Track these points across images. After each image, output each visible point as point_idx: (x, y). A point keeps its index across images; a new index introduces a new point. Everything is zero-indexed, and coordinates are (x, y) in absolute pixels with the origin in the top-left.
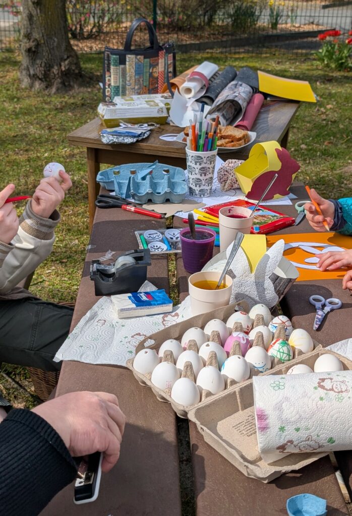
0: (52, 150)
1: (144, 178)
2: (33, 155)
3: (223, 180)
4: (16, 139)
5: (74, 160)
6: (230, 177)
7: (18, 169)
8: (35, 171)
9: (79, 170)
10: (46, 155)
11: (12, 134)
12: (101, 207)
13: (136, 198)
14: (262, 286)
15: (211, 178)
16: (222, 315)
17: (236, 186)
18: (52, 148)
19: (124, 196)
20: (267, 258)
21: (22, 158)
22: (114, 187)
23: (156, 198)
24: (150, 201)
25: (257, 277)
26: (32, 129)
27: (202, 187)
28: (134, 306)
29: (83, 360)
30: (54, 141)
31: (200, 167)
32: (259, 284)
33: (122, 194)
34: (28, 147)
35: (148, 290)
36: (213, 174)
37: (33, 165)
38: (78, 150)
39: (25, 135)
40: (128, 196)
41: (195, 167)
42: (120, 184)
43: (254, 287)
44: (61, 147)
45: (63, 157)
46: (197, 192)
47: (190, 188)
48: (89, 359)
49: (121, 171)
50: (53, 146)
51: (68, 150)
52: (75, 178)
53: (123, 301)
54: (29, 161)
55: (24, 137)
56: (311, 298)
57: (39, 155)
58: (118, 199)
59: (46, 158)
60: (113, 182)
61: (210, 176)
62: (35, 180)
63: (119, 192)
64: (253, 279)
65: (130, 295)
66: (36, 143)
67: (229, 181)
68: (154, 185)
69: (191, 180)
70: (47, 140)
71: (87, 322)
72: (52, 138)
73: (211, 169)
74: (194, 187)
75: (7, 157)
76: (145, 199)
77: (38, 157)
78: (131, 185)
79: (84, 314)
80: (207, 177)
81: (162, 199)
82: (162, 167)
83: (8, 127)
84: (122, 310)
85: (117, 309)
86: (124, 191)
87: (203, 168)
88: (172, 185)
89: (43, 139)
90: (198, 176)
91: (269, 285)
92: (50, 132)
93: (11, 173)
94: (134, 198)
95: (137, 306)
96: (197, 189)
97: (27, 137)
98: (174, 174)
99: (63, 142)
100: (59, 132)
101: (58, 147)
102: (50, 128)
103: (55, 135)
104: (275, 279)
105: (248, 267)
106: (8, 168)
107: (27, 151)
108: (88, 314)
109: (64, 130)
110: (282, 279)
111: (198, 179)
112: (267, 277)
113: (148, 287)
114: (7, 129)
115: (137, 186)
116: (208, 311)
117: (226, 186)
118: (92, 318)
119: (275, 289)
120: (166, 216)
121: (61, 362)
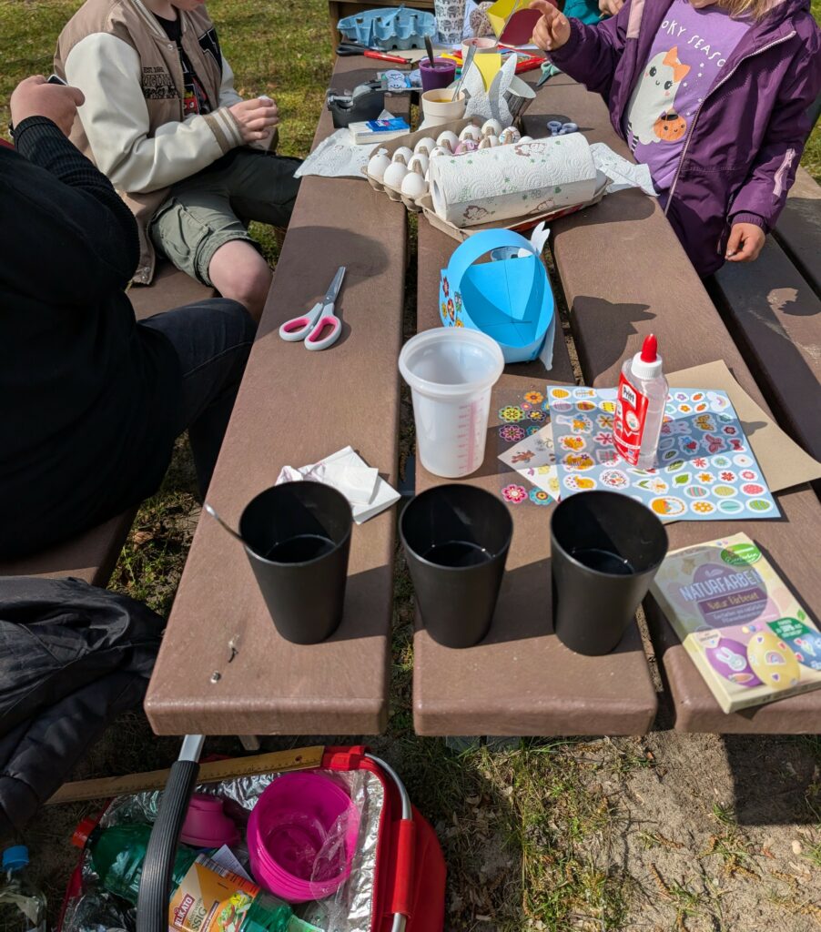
0: (294, 31)
1: (388, 24)
2: (272, 37)
3: (475, 25)
4: (251, 20)
5: (321, 42)
6: (483, 21)
7: (255, 53)
8: (276, 55)
9: (327, 52)
10: (288, 37)
11: (248, 14)
12: (341, 55)
13: (380, 43)
14: (497, 105)
15: (462, 20)
16: (455, 128)
17: (489, 31)
18: (295, 29)
19: (367, 44)
20: (501, 73)
21: (260, 41)
22: (356, 35)
23: (400, 44)
24: (395, 48)
25: (490, 96)
26: (270, 8)
27: (452, 31)
28: (371, 131)
29: (321, 174)
30: (297, 21)
31: (448, 6)
32: (493, 104)
33: (365, 42)
34: (266, 29)
35: (387, 119)
36: (463, 15)
37: (274, 49)
38: (326, 31)
39: (263, 15)
40: (371, 44)
41: (444, 6)
42: (362, 30)
43: (489, 106)
44: (306, 28)
45: (308, 39)
46: (447, 37)
47: (440, 34)
48: (327, 172)
49: (365, 19)
50: (296, 27)
51: (313, 31)
52: (323, 62)
53: (361, 127)
54: (268, 44)
55: (261, 17)
56: (548, 124)
57: (280, 37)
58: (360, 46)
59: (288, 40)
60: (354, 29)
61: (460, 17)
62: (276, 65)
63: (362, 38)
64: (487, 98)
65: (368, 122)
66: (276, 24)
67: (481, 26)
68: (399, 31)
69: (439, 23)
70: (288, 20)
71: (325, 147)
72: (294, 17)
73: (461, 9)
74: (442, 31)
75: (243, 40)
76: (390, 45)
77: (279, 40)
78: (374, 29)
79: (323, 140)
80: (457, 19)
81: (407, 44)
82: (409, 12)
83: (242, 6)
84: (359, 135)
85: (354, 134)
86: (367, 39)
87: (452, 7)
88: (419, 29)
89: (284, 19)
90: (447, 18)
91: (503, 104)
92: (292, 10)
93: (248, 59)
94: (377, 45)
95: (374, 131)
96: (446, 33)
97: (265, 17)
98: (423, 20)
99: (307, 21)
100: (302, 10)
101: (302, 27)
102: (292, 6)
103: (297, 14)
104: (509, 97)
105: (482, 85)
106: (244, 53)
107: (265, 33)
108: (326, 141)
109: (309, 7)
110: (516, 97)
111: (447, 21)
112: (501, 96)
113: (386, 116)
114: (240, 8)
115: (381, 32)
116: (441, 124)
117: (479, 31)
118: (330, 144)
119: (510, 109)
120: (412, 62)
121: (301, 178)
